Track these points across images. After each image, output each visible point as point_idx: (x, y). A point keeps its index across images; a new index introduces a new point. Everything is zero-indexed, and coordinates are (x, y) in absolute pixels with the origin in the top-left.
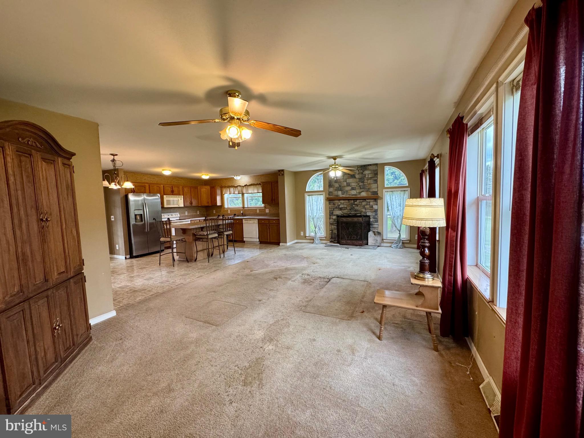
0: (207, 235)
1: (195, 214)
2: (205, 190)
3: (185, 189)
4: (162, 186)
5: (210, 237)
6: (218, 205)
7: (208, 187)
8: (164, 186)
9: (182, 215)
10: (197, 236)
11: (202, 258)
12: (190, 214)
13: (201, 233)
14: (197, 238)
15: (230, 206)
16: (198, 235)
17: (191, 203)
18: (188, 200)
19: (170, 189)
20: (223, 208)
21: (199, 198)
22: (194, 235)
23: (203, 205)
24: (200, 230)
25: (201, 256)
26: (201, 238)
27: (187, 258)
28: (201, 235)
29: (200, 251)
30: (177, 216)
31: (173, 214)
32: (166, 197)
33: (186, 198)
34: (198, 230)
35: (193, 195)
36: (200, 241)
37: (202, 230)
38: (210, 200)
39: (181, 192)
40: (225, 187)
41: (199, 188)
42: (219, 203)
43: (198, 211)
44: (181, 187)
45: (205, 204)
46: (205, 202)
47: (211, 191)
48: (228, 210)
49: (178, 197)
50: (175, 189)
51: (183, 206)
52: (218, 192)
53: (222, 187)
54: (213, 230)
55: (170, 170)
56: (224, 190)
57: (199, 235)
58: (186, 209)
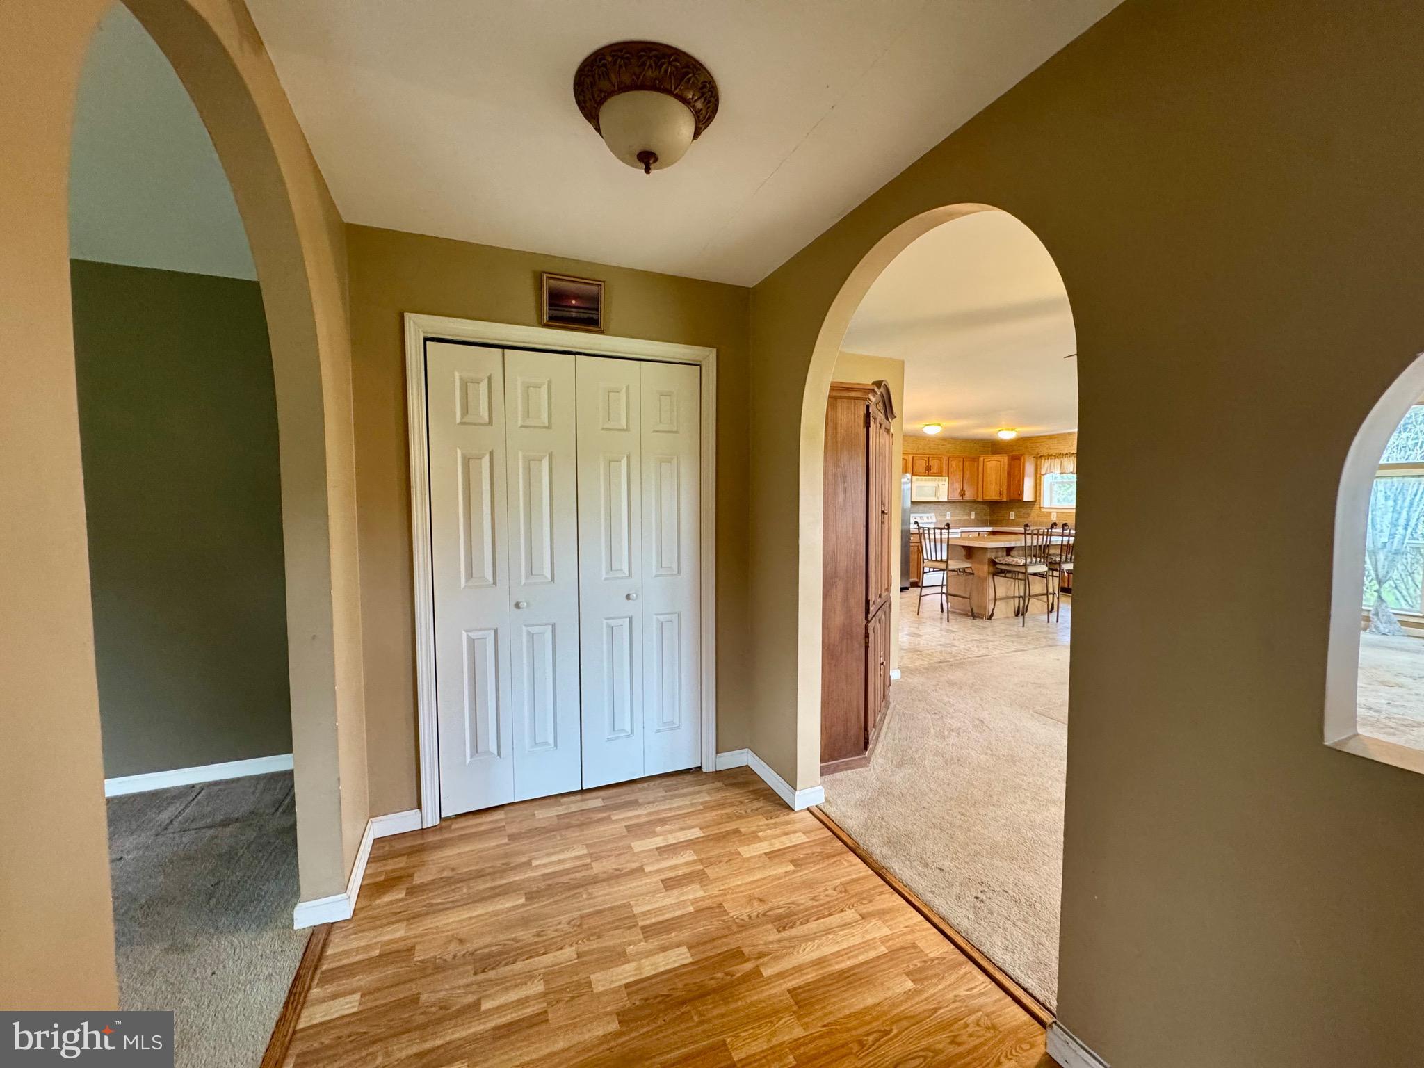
0: (1025, 565)
1: (966, 518)
2: (994, 465)
3: (954, 464)
4: (911, 456)
5: (1031, 570)
6: (1026, 499)
7: (1004, 459)
8: (913, 458)
9: (940, 519)
10: (998, 566)
11: (1003, 616)
12: (955, 518)
13: (1009, 560)
14: (998, 570)
15: (1055, 504)
16: (1001, 564)
17: (962, 495)
18: (957, 486)
19: (924, 464)
20: (1037, 507)
21: (980, 483)
22: (993, 563)
23: (988, 498)
24: (1005, 554)
25: (1003, 610)
26: (1009, 572)
27: (972, 610)
28: (1009, 565)
29: (1001, 599)
30: (930, 521)
31: (925, 516)
32: (917, 480)
33: (952, 484)
34: (1000, 554)
35: (967, 475)
36: (1005, 577)
37: (1008, 554)
38: (1005, 487)
39: (945, 472)
40: (1049, 456)
41: (981, 459)
42: (1028, 496)
43: (973, 513)
44: (945, 462)
45: (992, 495)
46: (993, 492)
47: (1009, 465)
48: (1050, 513)
49: (939, 480)
50: (934, 464)
51: (946, 500)
52: (1029, 468)
53: (1038, 457)
54: (1035, 556)
55: (939, 425)
56: (1045, 465)
57: (1006, 564)
58: (949, 506)
